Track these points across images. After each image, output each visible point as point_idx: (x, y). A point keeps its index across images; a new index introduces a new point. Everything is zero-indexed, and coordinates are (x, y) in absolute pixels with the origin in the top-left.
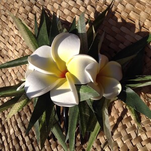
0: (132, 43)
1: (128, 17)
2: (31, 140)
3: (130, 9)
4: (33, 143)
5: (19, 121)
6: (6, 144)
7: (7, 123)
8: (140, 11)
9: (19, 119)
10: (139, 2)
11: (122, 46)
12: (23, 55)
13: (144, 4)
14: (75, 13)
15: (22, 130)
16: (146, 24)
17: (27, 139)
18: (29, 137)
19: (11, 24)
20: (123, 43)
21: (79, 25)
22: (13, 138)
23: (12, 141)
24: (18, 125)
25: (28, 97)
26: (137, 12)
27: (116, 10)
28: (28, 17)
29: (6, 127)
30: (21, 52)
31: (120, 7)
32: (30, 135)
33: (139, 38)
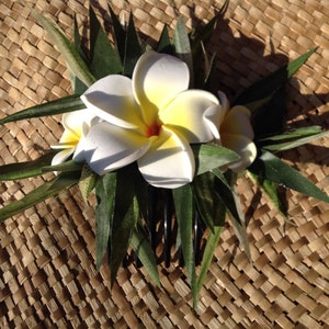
0: (261, 76)
1: (254, 31)
2: (74, 272)
3: (257, 17)
4: (78, 278)
5: (43, 235)
6: (14, 289)
7: (13, 243)
8: (273, 22)
9: (44, 230)
10: (271, 5)
11: (245, 83)
12: (46, 99)
13: (280, 10)
14: (158, 18)
15: (53, 252)
16: (283, 44)
17: (63, 271)
18: (68, 266)
19: (16, 35)
20: (245, 77)
21: (178, 38)
22: (33, 271)
23: (29, 279)
24: (43, 243)
25: (94, 173)
26: (269, 23)
27: (233, 16)
28: (58, 22)
29: (11, 252)
30: (43, 91)
31: (239, 13)
32: (70, 262)
33: (273, 68)
